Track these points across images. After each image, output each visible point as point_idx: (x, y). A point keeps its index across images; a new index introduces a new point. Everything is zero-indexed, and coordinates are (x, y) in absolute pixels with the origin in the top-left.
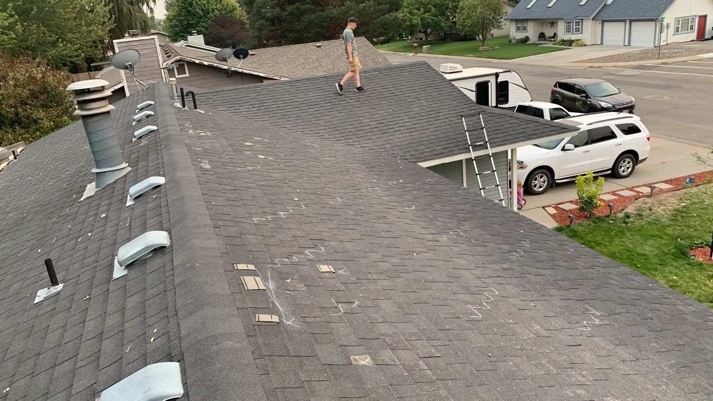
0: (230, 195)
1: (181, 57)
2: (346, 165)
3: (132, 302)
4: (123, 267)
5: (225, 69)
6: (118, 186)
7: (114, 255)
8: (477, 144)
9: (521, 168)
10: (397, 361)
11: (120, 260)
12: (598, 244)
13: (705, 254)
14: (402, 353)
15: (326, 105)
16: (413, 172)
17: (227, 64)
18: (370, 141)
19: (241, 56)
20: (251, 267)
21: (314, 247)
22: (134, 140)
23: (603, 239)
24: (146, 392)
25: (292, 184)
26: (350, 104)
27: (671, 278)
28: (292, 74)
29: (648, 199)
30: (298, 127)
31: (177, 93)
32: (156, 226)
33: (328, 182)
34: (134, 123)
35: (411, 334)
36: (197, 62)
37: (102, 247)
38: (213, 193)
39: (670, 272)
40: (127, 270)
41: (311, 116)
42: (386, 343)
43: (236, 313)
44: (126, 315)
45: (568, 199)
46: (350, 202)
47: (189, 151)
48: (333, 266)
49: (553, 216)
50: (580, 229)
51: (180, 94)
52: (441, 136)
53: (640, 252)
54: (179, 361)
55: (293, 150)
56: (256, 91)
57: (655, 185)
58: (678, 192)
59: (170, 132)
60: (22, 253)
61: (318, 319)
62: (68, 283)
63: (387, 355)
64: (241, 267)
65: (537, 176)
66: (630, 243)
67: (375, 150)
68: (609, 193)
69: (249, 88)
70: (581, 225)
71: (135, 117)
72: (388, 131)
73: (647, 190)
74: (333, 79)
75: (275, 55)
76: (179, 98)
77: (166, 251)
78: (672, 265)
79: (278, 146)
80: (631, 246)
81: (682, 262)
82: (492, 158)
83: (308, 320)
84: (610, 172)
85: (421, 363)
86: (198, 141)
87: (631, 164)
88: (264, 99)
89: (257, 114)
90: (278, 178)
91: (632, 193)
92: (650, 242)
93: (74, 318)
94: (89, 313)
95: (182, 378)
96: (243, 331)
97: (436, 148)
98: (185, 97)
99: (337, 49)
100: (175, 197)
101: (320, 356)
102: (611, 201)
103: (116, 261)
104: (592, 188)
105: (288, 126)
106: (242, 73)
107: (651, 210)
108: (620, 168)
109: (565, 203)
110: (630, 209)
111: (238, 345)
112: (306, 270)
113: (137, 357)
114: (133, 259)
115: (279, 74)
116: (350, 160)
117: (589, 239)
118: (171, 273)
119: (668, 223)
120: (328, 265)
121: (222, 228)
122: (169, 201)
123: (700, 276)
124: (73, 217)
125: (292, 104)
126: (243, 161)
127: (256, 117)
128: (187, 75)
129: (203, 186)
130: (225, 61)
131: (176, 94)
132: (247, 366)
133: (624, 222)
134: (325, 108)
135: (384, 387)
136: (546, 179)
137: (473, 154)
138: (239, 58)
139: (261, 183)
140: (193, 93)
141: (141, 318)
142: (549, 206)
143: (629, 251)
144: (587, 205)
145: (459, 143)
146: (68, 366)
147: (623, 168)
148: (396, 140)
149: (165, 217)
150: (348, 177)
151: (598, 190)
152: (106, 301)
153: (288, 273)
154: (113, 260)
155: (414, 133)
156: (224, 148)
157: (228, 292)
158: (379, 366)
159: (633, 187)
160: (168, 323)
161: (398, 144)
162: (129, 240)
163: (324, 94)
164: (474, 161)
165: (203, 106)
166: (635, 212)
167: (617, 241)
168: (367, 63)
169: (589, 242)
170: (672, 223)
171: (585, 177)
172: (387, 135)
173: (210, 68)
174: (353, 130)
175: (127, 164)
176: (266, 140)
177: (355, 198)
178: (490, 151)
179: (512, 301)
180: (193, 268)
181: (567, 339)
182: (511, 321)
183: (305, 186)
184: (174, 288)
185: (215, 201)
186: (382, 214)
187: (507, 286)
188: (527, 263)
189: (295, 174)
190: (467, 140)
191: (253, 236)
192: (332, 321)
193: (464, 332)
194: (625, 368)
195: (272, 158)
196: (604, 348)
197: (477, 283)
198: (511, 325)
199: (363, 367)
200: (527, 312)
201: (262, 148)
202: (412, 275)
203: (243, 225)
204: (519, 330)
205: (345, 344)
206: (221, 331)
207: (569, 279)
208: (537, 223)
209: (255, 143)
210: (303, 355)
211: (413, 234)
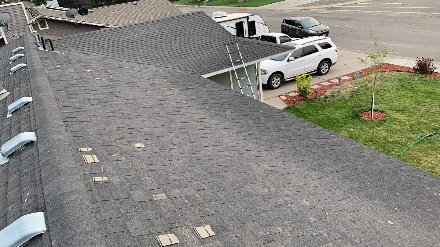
0: (76, 105)
1: (42, 16)
2: (155, 80)
3: (12, 179)
4: (6, 157)
5: (73, 23)
6: (1, 105)
8: (236, 61)
9: (265, 74)
10: (181, 194)
11: (3, 153)
12: (310, 115)
13: (368, 115)
14: (185, 190)
15: (140, 42)
16: (198, 81)
17: (74, 19)
18: (171, 64)
19: (84, 13)
20: (90, 149)
21: (132, 133)
22: (11, 74)
23: (313, 112)
24: (21, 233)
25: (119, 95)
26: (156, 40)
27: (350, 130)
28: (119, 23)
29: (338, 86)
30: (123, 58)
31: (39, 40)
32: (27, 129)
33: (143, 92)
34: (11, 63)
35: (191, 178)
36: (53, 18)
38: (65, 104)
39: (350, 127)
40: (8, 159)
41: (132, 50)
42: (175, 185)
43: (80, 178)
44: (8, 187)
45: (292, 90)
46: (157, 103)
47: (49, 79)
48: (144, 143)
49: (285, 101)
50: (300, 107)
51: (41, 41)
52: (214, 57)
53: (333, 117)
54: (43, 211)
55: (120, 73)
56: (93, 36)
57: (341, 78)
58: (354, 81)
59: (35, 67)
61: (133, 176)
63: (176, 192)
64: (83, 149)
65: (274, 78)
66: (328, 113)
67: (174, 69)
68: (316, 84)
69: (89, 34)
70: (300, 105)
71: (11, 59)
72: (182, 56)
73: (336, 81)
74: (144, 25)
75: (107, 11)
76: (41, 44)
77: (34, 144)
78: (351, 123)
79: (109, 71)
80: (328, 114)
81: (356, 121)
82: (245, 69)
84: (316, 72)
85: (196, 194)
86: (55, 71)
87: (328, 66)
88: (100, 41)
89: (95, 51)
90: (108, 92)
91: (329, 83)
92: (339, 111)
95: (45, 221)
96: (84, 188)
97: (212, 65)
98: (45, 43)
99: (147, 6)
100: (39, 109)
101: (133, 198)
102: (316, 89)
104: (306, 83)
105: (117, 57)
106: (85, 24)
107: (339, 92)
108: (322, 69)
109: (291, 92)
110: (328, 93)
111: (81, 197)
112: (126, 148)
113: (16, 212)
114: (12, 151)
115: (110, 24)
116: (157, 76)
117: (305, 112)
118: (37, 158)
119: (349, 99)
120: (140, 143)
121: (71, 126)
122: (35, 112)
123: (365, 128)
125: (118, 43)
126: (85, 82)
127: (95, 53)
128: (48, 28)
129: (58, 101)
130: (73, 17)
131: (38, 41)
132: (87, 208)
133: (325, 101)
134: (140, 44)
135: (173, 211)
136: (280, 79)
137: (234, 68)
138: (83, 15)
139: (97, 96)
140: (50, 40)
141: (19, 188)
142: (282, 95)
143: (327, 117)
144: (303, 92)
145: (226, 62)
147: (323, 69)
148: (187, 62)
149: (33, 123)
150: (156, 88)
151: (309, 83)
153: (114, 151)
155: (198, 57)
156: (73, 75)
157: (74, 166)
158: (170, 199)
159: (329, 80)
160: (36, 189)
161: (188, 64)
162: (9, 139)
163: (139, 35)
164: (235, 72)
165: (58, 48)
166: (330, 95)
167: (320, 112)
168: (167, 13)
169: (305, 114)
170: (351, 99)
171: (301, 76)
172: (181, 59)
173: (63, 22)
174: (159, 57)
175: (7, 90)
176: (101, 67)
177: (160, 100)
178: (244, 65)
179: (252, 152)
180: (51, 153)
181: (282, 171)
182: (251, 164)
183: (127, 95)
184: (40, 167)
185: (66, 110)
186: (176, 109)
187: (250, 144)
188: (263, 130)
189: (120, 88)
190: (230, 59)
191: (91, 130)
192: (142, 176)
193: (223, 173)
194: (313, 183)
195: (105, 79)
196: (303, 173)
197: (233, 144)
198: (251, 166)
199: (160, 201)
200: (260, 158)
201: (98, 73)
202: (194, 144)
203: (85, 123)
204: (255, 169)
205: (149, 189)
206: (70, 190)
207: (286, 137)
208: (271, 106)
209: (94, 70)
210: (123, 198)
211: (196, 119)
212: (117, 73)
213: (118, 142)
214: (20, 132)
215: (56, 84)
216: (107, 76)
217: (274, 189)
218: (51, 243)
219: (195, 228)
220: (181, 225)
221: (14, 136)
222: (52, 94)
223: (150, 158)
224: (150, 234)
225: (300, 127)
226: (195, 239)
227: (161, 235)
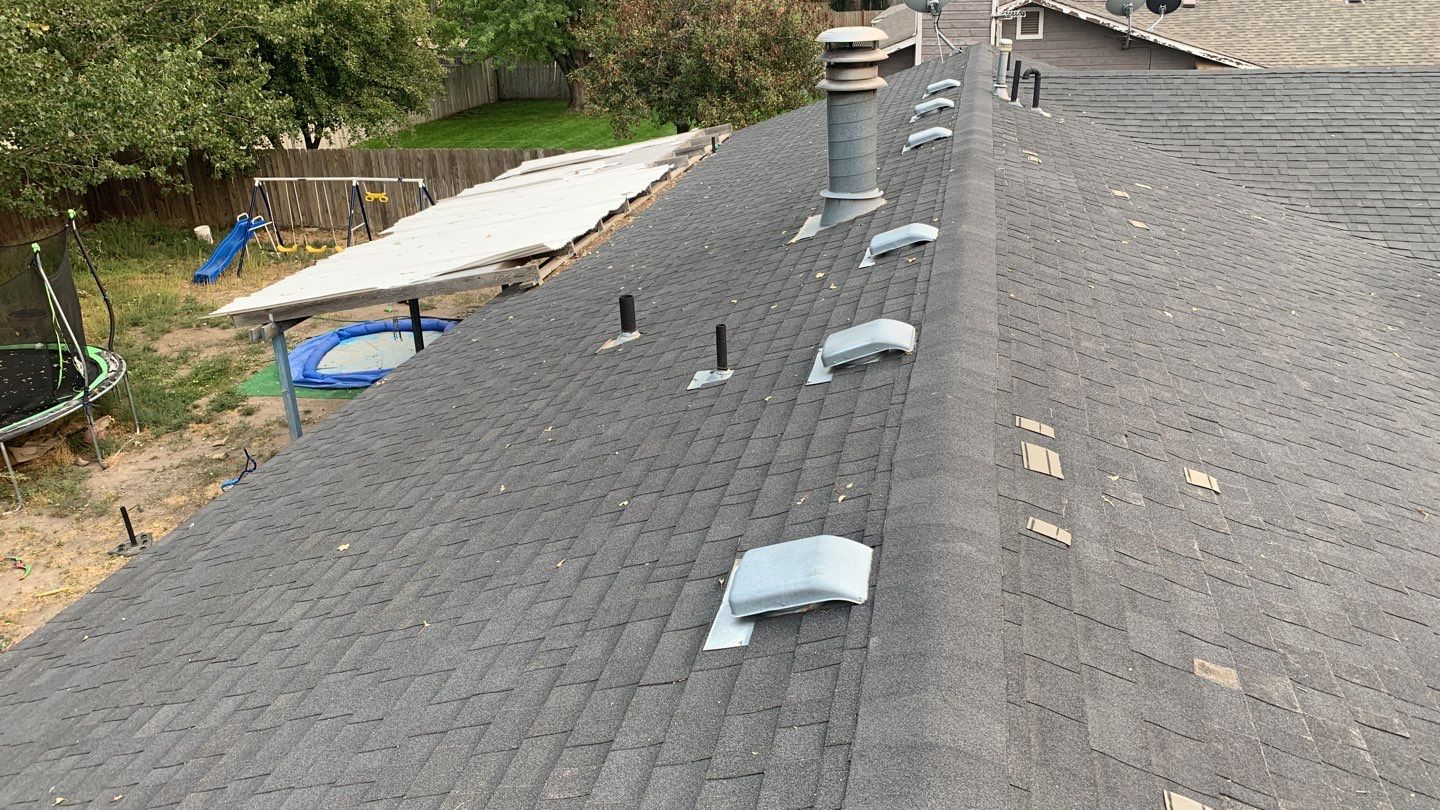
0: (1049, 287)
2: (1331, 279)
3: (825, 429)
4: (828, 369)
5: (1120, 32)
6: (857, 230)
7: (818, 345)
10: (1298, 705)
11: (826, 356)
14: (1318, 698)
15: (1327, 136)
17: (1126, 21)
19: (1163, 8)
20: (1048, 431)
21: (1191, 430)
22: (905, 149)
24: (809, 575)
25: (1188, 294)
26: (1390, 143)
28: (1269, 58)
30: (1243, 177)
31: (1008, 69)
32: (899, 313)
33: (1274, 308)
34: (914, 118)
35: (1353, 670)
36: (1066, 10)
37: (804, 327)
38: (1019, 276)
40: (831, 375)
41: (1284, 157)
42: (1285, 663)
43: (994, 501)
44: (812, 447)
46: (1311, 362)
47: (998, 187)
48: (1219, 480)
51: (1012, 73)
54: (873, 547)
55: (1215, 224)
56: (1171, 86)
59: (971, 146)
60: (689, 307)
61: (1150, 569)
62: (740, 371)
63: (1279, 687)
64: (1029, 424)
67: (1423, 262)
69: (1158, 77)
71: (918, 107)
74: (1366, 80)
75: (1243, 11)
76: (1008, 80)
77: (905, 360)
79: (1181, 209)
83: (1131, 562)
85: (1355, 732)
86: (1021, 170)
88: (1186, 104)
89: (1159, 136)
90: (1159, 275)
93: (736, 428)
94: (758, 427)
95: (871, 575)
96: (997, 537)
98: (1021, 80)
99: (1403, 11)
100: (947, 268)
101: (1132, 634)
103: (819, 355)
105: (1221, 170)
106: (1155, 43)
111: (981, 557)
112: (1156, 470)
113: (811, 518)
114: (846, 359)
115: (1238, 55)
116: (1344, 271)
118: (901, 399)
120: (1210, 474)
121: (1014, 345)
122: (934, 272)
124: (772, 267)
125: (1243, 123)
126: (1096, 226)
127: (1153, 142)
128: (1040, 36)
129: (1002, 258)
130: (1125, 15)
131: (1004, 72)
132: (987, 596)
134: (1323, 143)
135: (1248, 741)
138: (1157, 12)
139: (1119, 277)
140: (1037, 74)
141: (834, 459)
146: (709, 497)
149: (918, 300)
150: (1328, 309)
152: (788, 415)
153: (1116, 464)
154: (815, 352)
156: (1067, 194)
157: (990, 460)
158: (1252, 700)
160: (874, 479)
162: (849, 325)
163: (1332, 110)
165: (1052, 102)
173: (1091, 25)
174: (1379, 204)
175: (882, 193)
176: (1160, 192)
177: (1328, 356)
180: (940, 400)
183: (1215, 303)
184: (899, 426)
185: (1017, 291)
189: (1201, 275)
191: (1070, 376)
192: (1180, 582)
195: (1160, 232)
199: (1215, 687)
201: (1145, 207)
202: (1408, 557)
203: (1056, 349)
205: (1191, 631)
206: (957, 522)
209: (1136, 194)
210: (1098, 619)
212: (1204, 222)
213: (1138, 442)
214: (879, 314)
215: (1013, 208)
216: (1168, 223)
218: (868, 641)
221: (863, 322)
222: (993, 236)
227: (1183, 794)
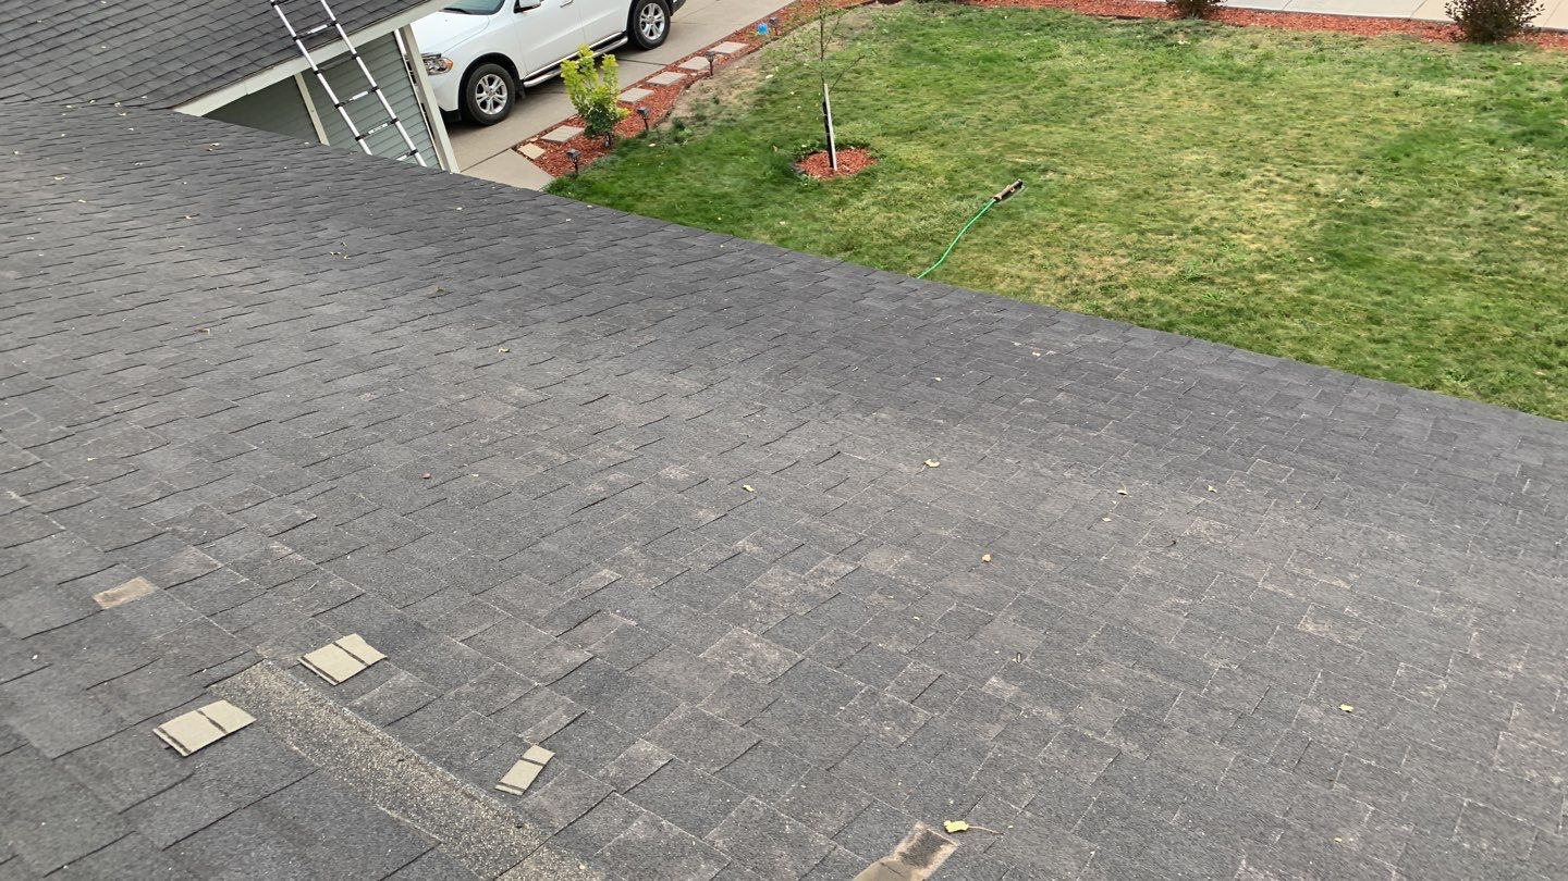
8: (314, 31)
9: (442, 69)
12: (640, 197)
13: (821, 164)
16: (168, 134)
23: (645, 184)
27: (777, 226)
29: (708, 80)
39: (774, 216)
45: (556, 117)
49: (539, 162)
50: (596, 175)
52: (216, 27)
53: (716, 192)
57: (713, 49)
58: (756, 55)
65: (481, 82)
66: (696, 179)
67: (43, 100)
68: (635, 85)
70: (597, 168)
72: (63, 40)
73: (701, 64)
78: (774, 202)
80: (698, 184)
81: (788, 190)
82: (358, 59)
84: (625, 40)
85: (275, 545)
87: (661, 13)
91: (679, 76)
92: (729, 168)
97: (215, 61)
102: (641, 102)
104: (598, 84)
107: (717, 102)
108: (643, 28)
109: (557, 126)
110: (681, 111)
117: (620, 191)
119: (752, 120)
123: (820, 208)
133: (677, 140)
136: (502, 83)
137: (312, 59)
142: (524, 143)
143: (697, 196)
144: (597, 119)
145: (270, 38)
147: (648, 26)
148: (97, 61)
151: (610, 83)
155: (142, 34)
159: (677, 63)
161: (105, 69)
164: (320, 75)
166: (690, 115)
167: (671, 181)
169: (622, 197)
170: (758, 119)
171: (577, 62)
172: (64, 51)
178: (351, 43)
179: (458, 356)
181: (583, 394)
182: (462, 396)
186: (101, 257)
187: (444, 331)
188: (481, 272)
190: (285, 26)
193: (364, 451)
194: (690, 408)
196: (652, 385)
197: (378, 343)
198: (464, 403)
200: (492, 368)
202: (219, 375)
204: (482, 408)
205: (70, 576)
207: (570, 280)
208: (490, 183)
211: (200, 281)
217: (564, 458)
219: (303, 658)
220: (247, 664)
223: (35, 468)
224: (123, 729)
225: (611, 237)
226: (311, 693)
